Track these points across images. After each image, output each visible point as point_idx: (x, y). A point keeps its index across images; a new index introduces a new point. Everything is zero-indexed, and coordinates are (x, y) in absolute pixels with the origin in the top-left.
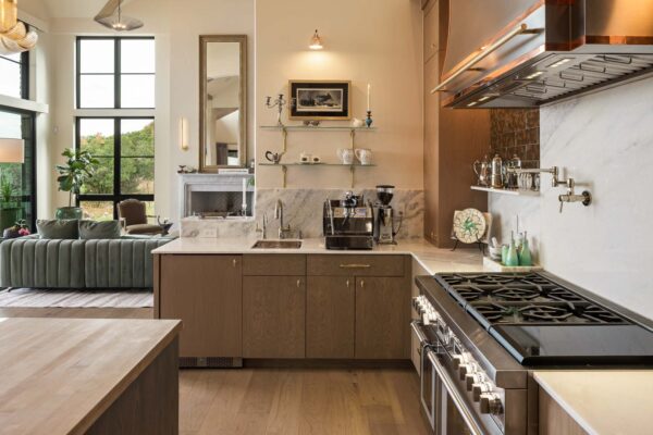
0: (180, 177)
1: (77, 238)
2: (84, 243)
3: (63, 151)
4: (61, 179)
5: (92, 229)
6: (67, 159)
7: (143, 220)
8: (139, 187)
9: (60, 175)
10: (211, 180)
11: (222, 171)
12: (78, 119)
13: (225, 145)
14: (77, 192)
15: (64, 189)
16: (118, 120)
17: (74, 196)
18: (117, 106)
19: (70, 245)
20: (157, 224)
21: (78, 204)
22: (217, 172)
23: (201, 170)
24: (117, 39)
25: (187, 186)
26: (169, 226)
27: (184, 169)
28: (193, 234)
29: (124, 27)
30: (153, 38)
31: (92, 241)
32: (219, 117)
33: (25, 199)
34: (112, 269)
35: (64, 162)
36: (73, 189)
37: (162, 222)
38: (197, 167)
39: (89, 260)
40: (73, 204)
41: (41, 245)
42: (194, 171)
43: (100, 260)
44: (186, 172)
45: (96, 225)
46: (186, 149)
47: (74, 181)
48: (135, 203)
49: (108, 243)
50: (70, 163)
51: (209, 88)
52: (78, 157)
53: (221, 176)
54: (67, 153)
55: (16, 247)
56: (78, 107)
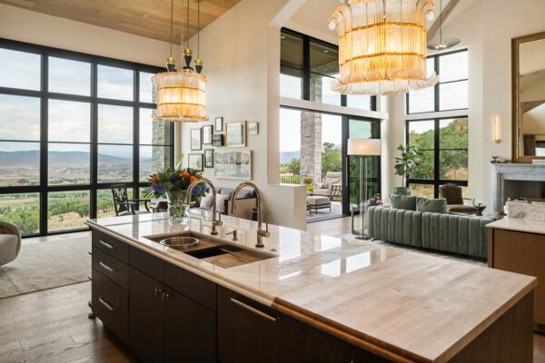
0: (493, 167)
1: (415, 210)
2: (421, 214)
3: (398, 146)
4: (397, 167)
5: (427, 204)
6: (400, 152)
7: (460, 201)
8: (446, 175)
9: (396, 164)
10: (524, 169)
11: (535, 162)
12: (407, 122)
13: (532, 137)
14: (407, 177)
15: (400, 174)
16: (437, 120)
17: (405, 179)
18: (437, 109)
19: (411, 214)
20: (472, 206)
21: (407, 186)
22: (531, 163)
23: (514, 160)
24: (436, 57)
25: (500, 175)
26: (483, 208)
27: (497, 160)
28: (521, 216)
29: (444, 46)
30: (466, 50)
31: (426, 213)
32: (526, 111)
33: (374, 180)
34: (442, 237)
35: (399, 154)
36: (405, 175)
37: (477, 204)
38: (510, 157)
39: (425, 227)
40: (405, 185)
41: (392, 213)
42: (507, 162)
43: (433, 229)
44: (499, 162)
45: (429, 201)
46: (499, 142)
47: (405, 168)
48: (453, 187)
49: (439, 216)
50: (404, 155)
51: (521, 82)
52: (408, 150)
53: (535, 167)
54: (401, 148)
55: (377, 213)
56: (408, 113)
